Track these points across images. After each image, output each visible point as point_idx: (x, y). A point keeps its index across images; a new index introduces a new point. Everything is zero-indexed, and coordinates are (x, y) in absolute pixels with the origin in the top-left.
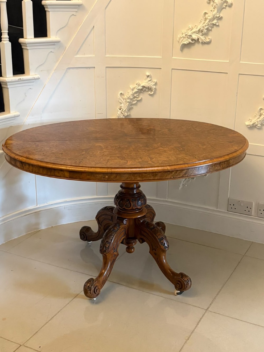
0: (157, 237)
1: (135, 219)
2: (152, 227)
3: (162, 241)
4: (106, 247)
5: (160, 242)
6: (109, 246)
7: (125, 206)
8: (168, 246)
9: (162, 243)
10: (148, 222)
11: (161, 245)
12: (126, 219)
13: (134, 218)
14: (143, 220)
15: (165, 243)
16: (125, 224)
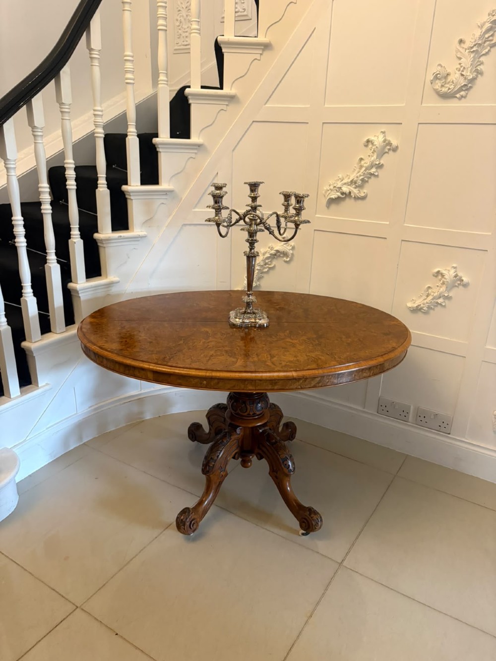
0: (278, 456)
1: (252, 428)
2: (274, 441)
3: (285, 463)
4: (209, 466)
5: (283, 462)
6: (214, 465)
7: (240, 410)
8: (294, 468)
9: (286, 464)
10: (269, 433)
11: (285, 467)
12: (241, 428)
13: (251, 426)
14: (263, 429)
15: (289, 465)
16: (239, 434)
